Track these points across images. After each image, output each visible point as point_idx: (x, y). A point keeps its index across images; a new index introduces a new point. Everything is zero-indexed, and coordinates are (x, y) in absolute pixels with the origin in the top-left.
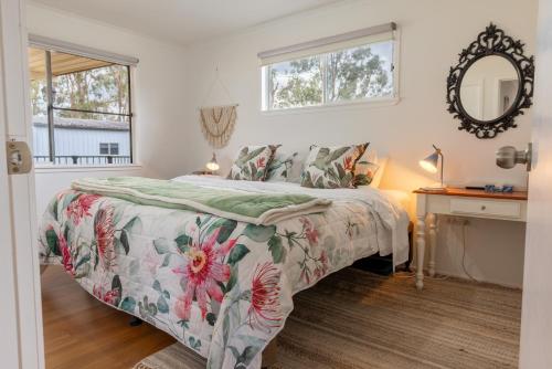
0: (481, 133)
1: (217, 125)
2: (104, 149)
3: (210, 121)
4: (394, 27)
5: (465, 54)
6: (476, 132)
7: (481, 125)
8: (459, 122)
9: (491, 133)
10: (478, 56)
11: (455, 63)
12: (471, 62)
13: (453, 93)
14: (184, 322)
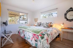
0: (70, 21)
1: (36, 20)
2: (25, 22)
3: (35, 20)
4: (57, 9)
5: (67, 11)
6: (69, 21)
7: (70, 20)
8: (66, 20)
9: (71, 21)
10: (69, 11)
11: (66, 12)
12: (68, 12)
13: (65, 16)
14: (32, 41)
